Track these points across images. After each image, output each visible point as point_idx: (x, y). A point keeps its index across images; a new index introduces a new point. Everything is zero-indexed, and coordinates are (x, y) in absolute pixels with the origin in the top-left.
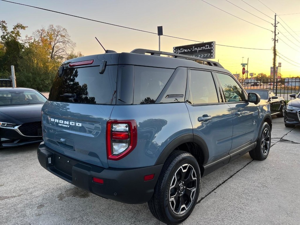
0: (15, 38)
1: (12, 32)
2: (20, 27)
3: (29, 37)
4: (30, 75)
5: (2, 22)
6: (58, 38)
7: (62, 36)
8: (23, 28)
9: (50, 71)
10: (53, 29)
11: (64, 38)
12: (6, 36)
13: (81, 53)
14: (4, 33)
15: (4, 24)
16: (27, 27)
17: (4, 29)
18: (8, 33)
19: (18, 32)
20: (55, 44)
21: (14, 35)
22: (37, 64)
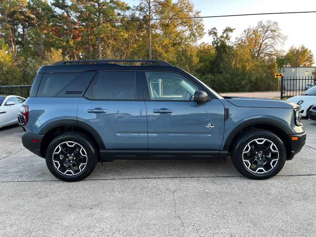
0: (223, 42)
1: (222, 37)
2: (229, 30)
3: (239, 38)
4: (228, 76)
5: (213, 29)
6: (267, 34)
7: (272, 31)
8: (231, 30)
9: (248, 71)
10: (262, 25)
11: (275, 32)
12: (216, 41)
13: (304, 46)
14: (214, 39)
15: (215, 31)
16: (235, 29)
17: (215, 36)
18: (218, 38)
19: (227, 36)
20: (263, 41)
21: (223, 39)
22: (235, 64)
